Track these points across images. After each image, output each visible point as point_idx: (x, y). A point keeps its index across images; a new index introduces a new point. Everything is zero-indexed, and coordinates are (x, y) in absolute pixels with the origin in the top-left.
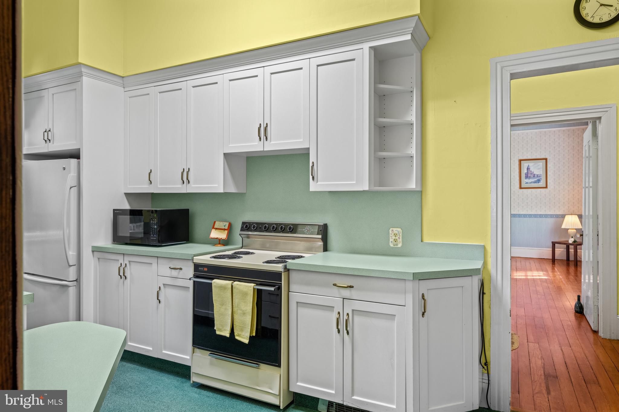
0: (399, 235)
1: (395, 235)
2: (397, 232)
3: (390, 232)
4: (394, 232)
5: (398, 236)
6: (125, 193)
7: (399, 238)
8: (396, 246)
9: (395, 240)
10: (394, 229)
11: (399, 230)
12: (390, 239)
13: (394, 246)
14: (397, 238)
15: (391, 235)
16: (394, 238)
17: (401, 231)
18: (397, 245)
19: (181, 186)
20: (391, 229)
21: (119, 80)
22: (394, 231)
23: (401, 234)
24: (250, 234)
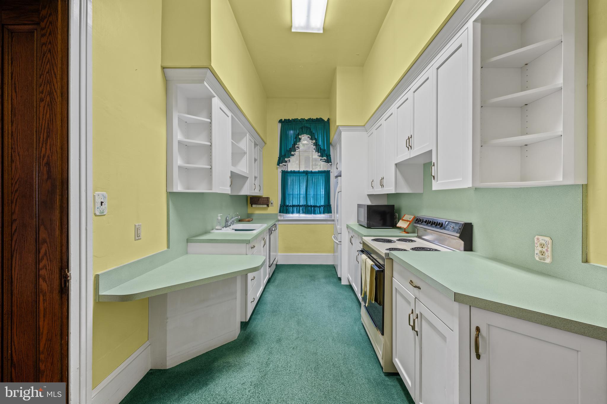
0: (547, 246)
1: (542, 246)
2: (544, 242)
3: (536, 241)
4: (540, 242)
5: (546, 248)
6: (368, 195)
7: (547, 250)
8: (542, 261)
9: (542, 253)
10: (539, 237)
11: (548, 239)
12: (535, 250)
13: (540, 261)
14: (544, 250)
15: (537, 245)
16: (540, 249)
17: (550, 241)
18: (544, 259)
19: (381, 189)
20: (537, 237)
21: (363, 128)
22: (540, 240)
23: (550, 246)
24: (419, 226)
